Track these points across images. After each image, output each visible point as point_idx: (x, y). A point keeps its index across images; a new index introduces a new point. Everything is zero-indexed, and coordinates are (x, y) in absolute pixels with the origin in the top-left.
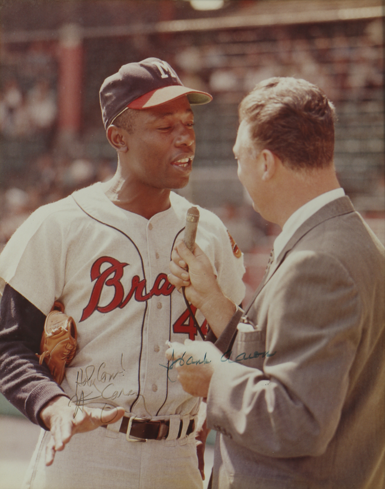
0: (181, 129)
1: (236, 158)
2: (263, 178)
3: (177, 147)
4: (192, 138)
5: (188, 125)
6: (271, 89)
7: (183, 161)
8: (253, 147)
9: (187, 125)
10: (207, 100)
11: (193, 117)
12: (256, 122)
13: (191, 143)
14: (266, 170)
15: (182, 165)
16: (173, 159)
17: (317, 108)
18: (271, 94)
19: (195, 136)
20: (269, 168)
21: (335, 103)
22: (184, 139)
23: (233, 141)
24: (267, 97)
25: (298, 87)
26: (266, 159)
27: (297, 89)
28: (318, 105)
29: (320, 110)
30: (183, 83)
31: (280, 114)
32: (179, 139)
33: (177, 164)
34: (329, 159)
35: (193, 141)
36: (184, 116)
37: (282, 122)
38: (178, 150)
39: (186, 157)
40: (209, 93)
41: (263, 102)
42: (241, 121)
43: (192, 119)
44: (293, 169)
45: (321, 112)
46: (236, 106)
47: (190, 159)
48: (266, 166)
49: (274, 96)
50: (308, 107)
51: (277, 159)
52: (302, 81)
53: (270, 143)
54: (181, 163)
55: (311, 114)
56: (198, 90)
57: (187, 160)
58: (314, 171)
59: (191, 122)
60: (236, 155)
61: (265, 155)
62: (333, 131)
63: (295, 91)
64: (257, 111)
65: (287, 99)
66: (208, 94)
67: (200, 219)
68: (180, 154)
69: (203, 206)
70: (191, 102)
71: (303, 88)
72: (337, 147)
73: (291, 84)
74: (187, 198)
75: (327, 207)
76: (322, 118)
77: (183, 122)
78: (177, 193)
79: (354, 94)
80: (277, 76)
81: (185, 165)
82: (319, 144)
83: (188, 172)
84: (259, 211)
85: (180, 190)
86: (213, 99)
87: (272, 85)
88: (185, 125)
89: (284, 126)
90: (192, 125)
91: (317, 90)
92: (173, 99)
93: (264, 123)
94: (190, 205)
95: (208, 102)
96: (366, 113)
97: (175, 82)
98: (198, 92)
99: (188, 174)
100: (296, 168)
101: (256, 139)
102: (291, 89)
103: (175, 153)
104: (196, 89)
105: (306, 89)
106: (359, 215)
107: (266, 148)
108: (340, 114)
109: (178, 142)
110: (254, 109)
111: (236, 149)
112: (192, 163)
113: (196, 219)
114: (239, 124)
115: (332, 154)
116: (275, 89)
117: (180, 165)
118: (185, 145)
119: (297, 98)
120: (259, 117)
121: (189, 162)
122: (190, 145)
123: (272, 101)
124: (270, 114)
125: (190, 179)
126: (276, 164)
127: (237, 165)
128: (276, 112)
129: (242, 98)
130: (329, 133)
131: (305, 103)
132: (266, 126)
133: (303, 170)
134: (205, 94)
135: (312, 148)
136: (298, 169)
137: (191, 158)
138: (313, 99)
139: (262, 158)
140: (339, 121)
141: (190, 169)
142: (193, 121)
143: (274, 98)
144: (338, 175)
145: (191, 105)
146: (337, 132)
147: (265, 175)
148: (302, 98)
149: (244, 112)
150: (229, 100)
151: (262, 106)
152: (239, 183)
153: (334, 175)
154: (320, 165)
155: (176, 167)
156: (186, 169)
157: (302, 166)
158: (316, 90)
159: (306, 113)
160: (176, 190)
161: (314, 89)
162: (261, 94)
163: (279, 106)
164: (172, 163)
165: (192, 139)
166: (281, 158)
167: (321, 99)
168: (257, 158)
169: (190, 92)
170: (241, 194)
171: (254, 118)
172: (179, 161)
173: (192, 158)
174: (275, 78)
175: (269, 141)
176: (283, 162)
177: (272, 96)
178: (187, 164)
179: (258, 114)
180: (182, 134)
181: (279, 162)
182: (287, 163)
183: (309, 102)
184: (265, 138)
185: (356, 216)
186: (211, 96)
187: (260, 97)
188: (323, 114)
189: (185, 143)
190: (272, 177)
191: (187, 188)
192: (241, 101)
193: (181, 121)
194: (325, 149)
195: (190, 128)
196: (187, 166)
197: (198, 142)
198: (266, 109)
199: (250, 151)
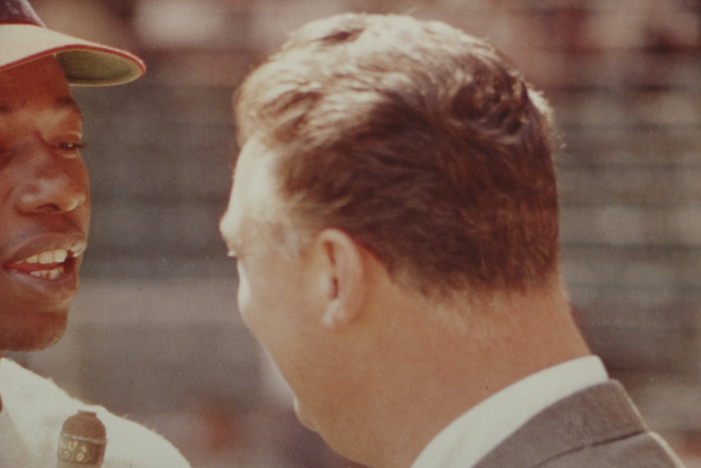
0: (40, 158)
1: (232, 253)
2: (327, 320)
3: (21, 212)
4: (76, 185)
5: (64, 147)
6: (340, 48)
7: (46, 258)
8: (287, 221)
9: (59, 146)
10: (127, 73)
11: (80, 124)
12: (295, 145)
13: (75, 203)
14: (335, 294)
15: (44, 272)
16: (12, 251)
17: (494, 109)
18: (341, 61)
19: (87, 181)
20: (347, 289)
21: (550, 93)
22: (50, 189)
23: (219, 201)
24: (327, 72)
25: (429, 45)
26: (333, 260)
27: (423, 51)
28: (496, 99)
29: (504, 113)
30: (42, 18)
31: (371, 123)
32: (34, 190)
33: (26, 270)
34: (547, 264)
35: (82, 198)
36: (49, 120)
37: (382, 148)
38: (28, 224)
39: (58, 247)
40: (133, 52)
41: (314, 86)
42: (245, 141)
43: (77, 129)
44: (425, 292)
45: (507, 121)
46: (226, 96)
47: (70, 253)
48: (335, 282)
49: (350, 68)
50: (464, 104)
51: (372, 259)
52: (439, 27)
53: (345, 211)
54: (39, 267)
55: (474, 125)
56: (95, 41)
57: (60, 257)
58: (497, 302)
59: (76, 138)
60: (230, 245)
61: (330, 247)
62: (551, 179)
63: (417, 56)
64: (295, 113)
65: (395, 80)
66: (129, 54)
67: (110, 452)
68: (37, 237)
69: (118, 408)
70: (72, 78)
71: (444, 47)
72: (568, 224)
73: (405, 37)
74: (59, 381)
75: (552, 414)
76: (511, 140)
77: (45, 137)
78: (25, 364)
79: (611, 71)
80: (358, 10)
81: (54, 273)
82: (508, 216)
83: (64, 297)
84: (317, 428)
85: (35, 355)
86: (148, 69)
87: (341, 37)
88: (53, 147)
89: (387, 161)
90: (76, 146)
91: (491, 54)
92: (8, 65)
93: (320, 150)
94: (74, 406)
95: (131, 80)
96: (653, 127)
97: (16, 12)
98: (94, 48)
99: (66, 302)
100: (435, 291)
101: (299, 196)
102: (406, 49)
103: (18, 234)
104: (88, 39)
105: (454, 50)
106: (663, 443)
107: (330, 225)
108: (571, 128)
109: (28, 199)
110: (286, 107)
111: (230, 225)
112: (78, 266)
113: (96, 452)
114: (237, 150)
115: (553, 249)
116: (351, 49)
117: (37, 273)
118: (54, 207)
119: (426, 78)
120: (303, 130)
121: (69, 263)
122: (71, 208)
123: (345, 82)
124: (339, 123)
125: (72, 318)
126: (367, 277)
127: (234, 276)
128: (359, 117)
129: (245, 72)
130: (539, 184)
131: (453, 92)
132: (331, 158)
133: (461, 298)
134: (120, 54)
135: (485, 227)
136: (444, 293)
137: (73, 249)
138: (479, 83)
139: (321, 256)
140: (567, 150)
141: (72, 286)
142: (80, 135)
143: (349, 76)
144: (579, 315)
145: (72, 85)
146: (564, 183)
147: (334, 311)
148: (444, 77)
149: (253, 113)
150: (200, 75)
151: (314, 97)
152: (245, 336)
153: (566, 313)
154: (515, 282)
155: (21, 277)
156: (55, 285)
157: (457, 286)
158: (485, 54)
159: (458, 124)
160: (20, 354)
161: (480, 53)
162: (307, 63)
163: (368, 99)
164: (8, 266)
165: (78, 191)
166: (381, 256)
167: (505, 82)
168: (305, 254)
169: (68, 47)
170: (253, 370)
171: (289, 134)
172: (33, 260)
173: (79, 249)
174: (350, 16)
175: (340, 204)
176: (390, 270)
177: (343, 69)
178: (61, 269)
179: (301, 120)
180: (43, 173)
181: (380, 270)
182: (404, 275)
183: (467, 91)
184: (328, 194)
185: (653, 447)
186: (141, 62)
187: (304, 71)
188: (514, 128)
189: (52, 201)
190: (358, 316)
191: (62, 347)
192: (241, 79)
193: (38, 134)
194: (529, 233)
195: (71, 156)
196: (61, 276)
197: (98, 199)
198: (325, 107)
199: (278, 232)
